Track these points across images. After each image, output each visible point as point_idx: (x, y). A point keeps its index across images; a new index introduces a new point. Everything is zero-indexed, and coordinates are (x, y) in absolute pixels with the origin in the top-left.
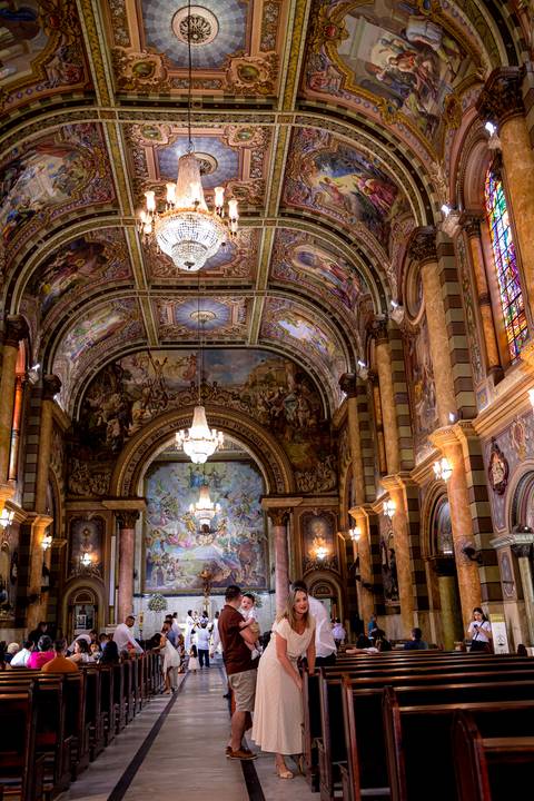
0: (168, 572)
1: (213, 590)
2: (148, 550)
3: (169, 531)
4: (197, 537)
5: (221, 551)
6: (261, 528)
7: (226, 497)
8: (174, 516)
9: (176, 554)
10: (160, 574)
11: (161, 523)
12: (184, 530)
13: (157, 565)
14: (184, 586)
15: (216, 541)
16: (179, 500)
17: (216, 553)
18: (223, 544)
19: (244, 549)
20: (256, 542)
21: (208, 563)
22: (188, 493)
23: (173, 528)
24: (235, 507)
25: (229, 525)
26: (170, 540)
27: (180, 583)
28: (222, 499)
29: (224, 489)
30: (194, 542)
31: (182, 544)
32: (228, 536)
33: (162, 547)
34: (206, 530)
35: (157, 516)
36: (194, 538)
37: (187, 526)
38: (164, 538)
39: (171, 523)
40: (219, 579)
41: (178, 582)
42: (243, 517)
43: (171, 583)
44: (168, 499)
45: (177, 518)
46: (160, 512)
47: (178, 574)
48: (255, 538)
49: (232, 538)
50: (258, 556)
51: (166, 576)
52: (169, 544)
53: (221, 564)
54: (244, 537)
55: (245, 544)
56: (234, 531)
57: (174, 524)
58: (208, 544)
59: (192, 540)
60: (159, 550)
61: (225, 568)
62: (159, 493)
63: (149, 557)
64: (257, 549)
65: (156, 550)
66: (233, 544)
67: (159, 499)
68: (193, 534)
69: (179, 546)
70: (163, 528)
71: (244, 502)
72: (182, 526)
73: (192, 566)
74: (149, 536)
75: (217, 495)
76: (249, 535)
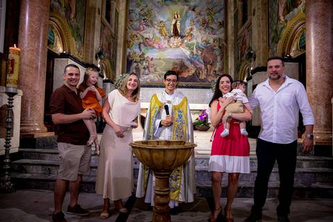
0: (144, 68)
1: (181, 83)
2: (128, 50)
3: (146, 36)
4: (169, 41)
5: (188, 53)
6: (222, 36)
7: (193, 10)
8: (150, 24)
9: (151, 54)
10: (137, 69)
11: (139, 29)
12: (158, 35)
13: (135, 62)
14: (156, 79)
15: (184, 45)
16: (155, 12)
17: (183, 55)
18: (189, 47)
19: (207, 52)
20: (217, 47)
21: (177, 62)
22: (162, 6)
23: (149, 33)
24: (201, 18)
25: (195, 32)
26: (147, 43)
27: (152, 77)
28: (190, 12)
29: (192, 4)
30: (166, 45)
31: (156, 46)
32: (194, 41)
33: (139, 48)
34: (176, 33)
35: (136, 24)
36: (166, 41)
37: (161, 32)
38: (141, 41)
39: (148, 29)
40: (185, 75)
41: (152, 76)
42: (207, 27)
43: (146, 77)
44: (145, 10)
45: (153, 25)
46: (139, 20)
47: (152, 69)
48: (217, 44)
49: (198, 43)
50: (219, 58)
51: (142, 70)
52: (145, 45)
53: (187, 63)
54: (207, 42)
55: (208, 48)
56: (199, 37)
57: (150, 29)
58: (177, 47)
59: (164, 43)
60: (137, 50)
61: (191, 66)
62: (138, 5)
63: (129, 56)
64: (217, 53)
65: (135, 51)
66: (198, 48)
67: (138, 10)
68: (165, 38)
69: (153, 47)
70: (141, 33)
71: (208, 14)
72: (157, 32)
73: (164, 64)
74: (130, 39)
75: (186, 8)
76: (211, 41)
